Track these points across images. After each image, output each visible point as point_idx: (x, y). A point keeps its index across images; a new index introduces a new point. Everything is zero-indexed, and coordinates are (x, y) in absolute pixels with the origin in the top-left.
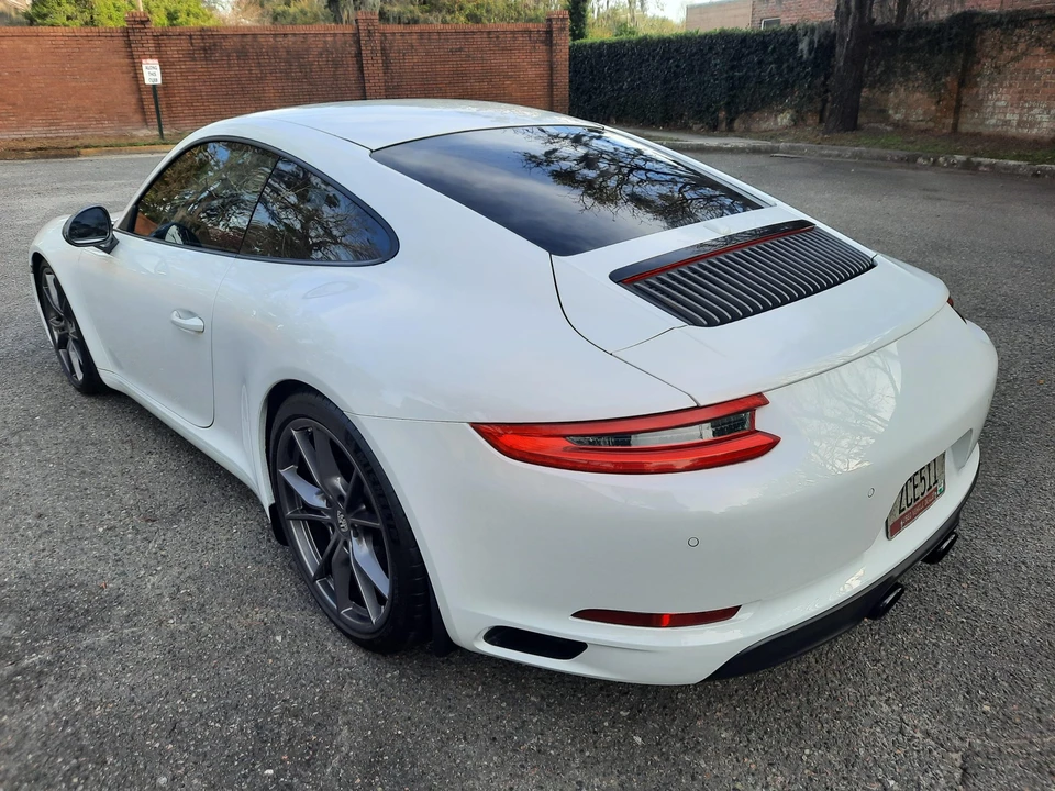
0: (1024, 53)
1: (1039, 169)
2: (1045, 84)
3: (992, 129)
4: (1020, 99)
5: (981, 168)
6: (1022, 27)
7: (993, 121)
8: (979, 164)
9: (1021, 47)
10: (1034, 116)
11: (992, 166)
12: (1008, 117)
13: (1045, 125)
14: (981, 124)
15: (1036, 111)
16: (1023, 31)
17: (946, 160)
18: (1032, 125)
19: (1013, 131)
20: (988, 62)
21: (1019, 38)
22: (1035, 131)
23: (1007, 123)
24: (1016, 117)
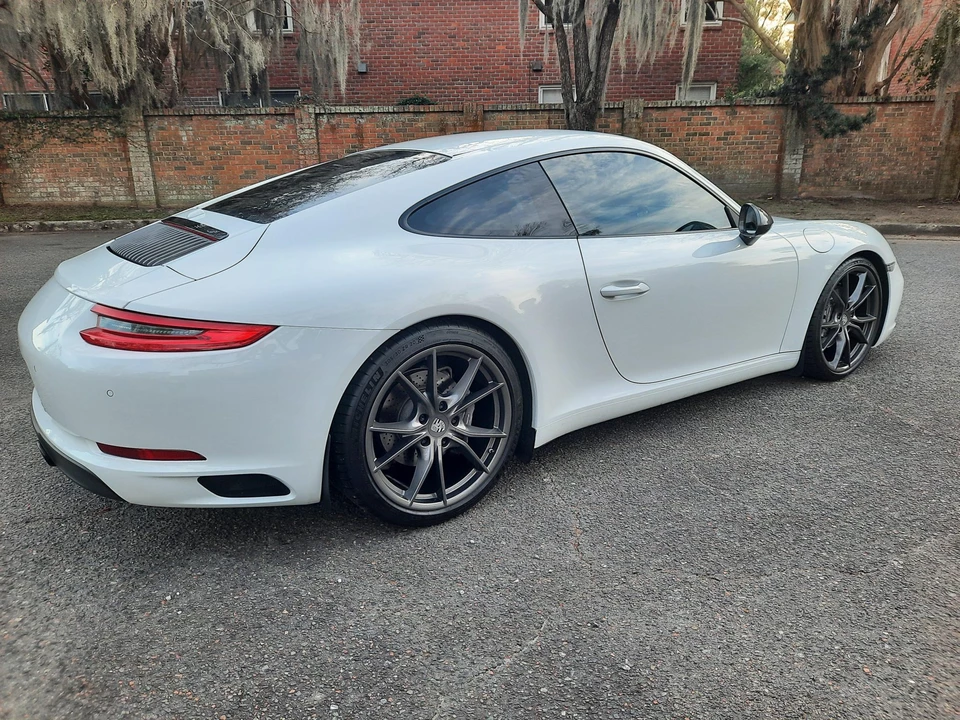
0: (42, 143)
1: (105, 224)
2: (71, 165)
3: (38, 200)
4: (55, 176)
5: (56, 229)
6: (33, 123)
7: (38, 194)
8: (53, 225)
9: (38, 137)
10: (72, 188)
11: (65, 226)
12: (49, 190)
13: (84, 194)
14: (28, 197)
15: (72, 184)
16: (35, 126)
17: (20, 226)
18: (74, 195)
19: (59, 200)
20: (12, 149)
21: (33, 130)
22: (77, 199)
23: (49, 194)
24: (57, 190)
